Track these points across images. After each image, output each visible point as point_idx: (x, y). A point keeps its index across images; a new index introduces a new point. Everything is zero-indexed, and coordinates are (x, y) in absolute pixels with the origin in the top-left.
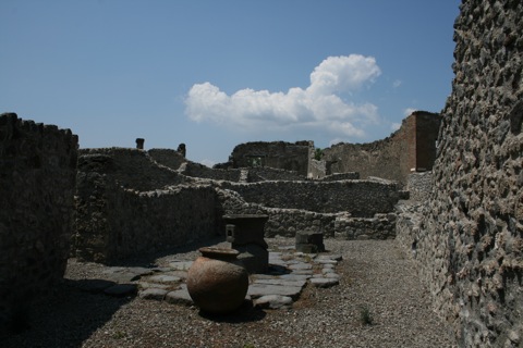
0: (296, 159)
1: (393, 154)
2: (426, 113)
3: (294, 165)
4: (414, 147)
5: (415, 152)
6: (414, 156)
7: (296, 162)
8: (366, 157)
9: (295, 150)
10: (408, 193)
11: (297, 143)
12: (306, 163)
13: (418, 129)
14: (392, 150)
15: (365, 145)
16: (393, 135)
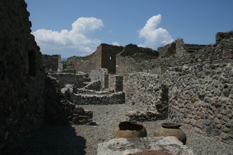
0: (53, 63)
1: (93, 62)
2: (107, 45)
3: (51, 66)
4: (101, 59)
5: (101, 61)
6: (100, 63)
7: (53, 64)
8: (83, 63)
9: (52, 59)
10: (90, 79)
11: (53, 56)
12: (57, 65)
13: (103, 51)
14: (93, 60)
15: (83, 57)
16: (93, 54)
